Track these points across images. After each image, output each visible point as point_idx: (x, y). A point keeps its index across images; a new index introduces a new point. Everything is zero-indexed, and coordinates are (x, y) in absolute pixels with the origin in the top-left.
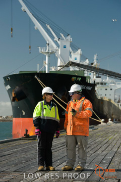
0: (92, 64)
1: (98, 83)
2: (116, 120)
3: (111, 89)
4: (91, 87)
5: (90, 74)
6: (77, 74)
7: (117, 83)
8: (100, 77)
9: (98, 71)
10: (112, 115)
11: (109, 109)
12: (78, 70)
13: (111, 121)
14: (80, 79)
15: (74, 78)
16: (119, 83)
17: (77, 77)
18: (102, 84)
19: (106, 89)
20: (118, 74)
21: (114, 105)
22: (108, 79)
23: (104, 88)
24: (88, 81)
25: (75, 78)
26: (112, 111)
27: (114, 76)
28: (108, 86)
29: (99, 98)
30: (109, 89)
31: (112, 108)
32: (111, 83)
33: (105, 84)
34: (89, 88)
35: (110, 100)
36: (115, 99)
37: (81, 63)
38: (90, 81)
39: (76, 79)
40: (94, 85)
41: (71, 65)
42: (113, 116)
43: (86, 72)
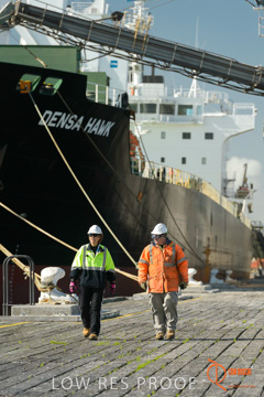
0: (118, 16)
1: (151, 108)
2: (222, 275)
3: (209, 136)
4: (110, 125)
5: (113, 65)
6: (42, 64)
7: (235, 107)
8: (159, 80)
9: (145, 49)
10: (208, 252)
11: (193, 225)
12: (53, 42)
13: (195, 278)
14: (57, 84)
15: (28, 80)
16: (244, 106)
17: (45, 73)
18: (168, 109)
19: (186, 136)
20: (237, 66)
21: (219, 208)
22: (194, 91)
23: (174, 127)
24: (95, 93)
25: (35, 78)
26: (206, 236)
27: (215, 74)
28: (195, 121)
29: (146, 174)
30: (198, 134)
31: (204, 223)
32: (210, 106)
33: (183, 109)
34: (101, 128)
35: (196, 183)
36: (226, 181)
37: (71, 13)
38: (102, 96)
39: (41, 84)
40: (122, 113)
41: (18, 21)
42: (213, 258)
43: (88, 54)
